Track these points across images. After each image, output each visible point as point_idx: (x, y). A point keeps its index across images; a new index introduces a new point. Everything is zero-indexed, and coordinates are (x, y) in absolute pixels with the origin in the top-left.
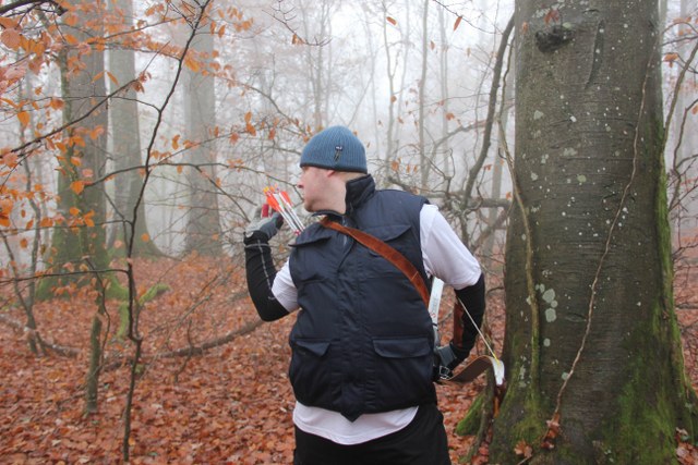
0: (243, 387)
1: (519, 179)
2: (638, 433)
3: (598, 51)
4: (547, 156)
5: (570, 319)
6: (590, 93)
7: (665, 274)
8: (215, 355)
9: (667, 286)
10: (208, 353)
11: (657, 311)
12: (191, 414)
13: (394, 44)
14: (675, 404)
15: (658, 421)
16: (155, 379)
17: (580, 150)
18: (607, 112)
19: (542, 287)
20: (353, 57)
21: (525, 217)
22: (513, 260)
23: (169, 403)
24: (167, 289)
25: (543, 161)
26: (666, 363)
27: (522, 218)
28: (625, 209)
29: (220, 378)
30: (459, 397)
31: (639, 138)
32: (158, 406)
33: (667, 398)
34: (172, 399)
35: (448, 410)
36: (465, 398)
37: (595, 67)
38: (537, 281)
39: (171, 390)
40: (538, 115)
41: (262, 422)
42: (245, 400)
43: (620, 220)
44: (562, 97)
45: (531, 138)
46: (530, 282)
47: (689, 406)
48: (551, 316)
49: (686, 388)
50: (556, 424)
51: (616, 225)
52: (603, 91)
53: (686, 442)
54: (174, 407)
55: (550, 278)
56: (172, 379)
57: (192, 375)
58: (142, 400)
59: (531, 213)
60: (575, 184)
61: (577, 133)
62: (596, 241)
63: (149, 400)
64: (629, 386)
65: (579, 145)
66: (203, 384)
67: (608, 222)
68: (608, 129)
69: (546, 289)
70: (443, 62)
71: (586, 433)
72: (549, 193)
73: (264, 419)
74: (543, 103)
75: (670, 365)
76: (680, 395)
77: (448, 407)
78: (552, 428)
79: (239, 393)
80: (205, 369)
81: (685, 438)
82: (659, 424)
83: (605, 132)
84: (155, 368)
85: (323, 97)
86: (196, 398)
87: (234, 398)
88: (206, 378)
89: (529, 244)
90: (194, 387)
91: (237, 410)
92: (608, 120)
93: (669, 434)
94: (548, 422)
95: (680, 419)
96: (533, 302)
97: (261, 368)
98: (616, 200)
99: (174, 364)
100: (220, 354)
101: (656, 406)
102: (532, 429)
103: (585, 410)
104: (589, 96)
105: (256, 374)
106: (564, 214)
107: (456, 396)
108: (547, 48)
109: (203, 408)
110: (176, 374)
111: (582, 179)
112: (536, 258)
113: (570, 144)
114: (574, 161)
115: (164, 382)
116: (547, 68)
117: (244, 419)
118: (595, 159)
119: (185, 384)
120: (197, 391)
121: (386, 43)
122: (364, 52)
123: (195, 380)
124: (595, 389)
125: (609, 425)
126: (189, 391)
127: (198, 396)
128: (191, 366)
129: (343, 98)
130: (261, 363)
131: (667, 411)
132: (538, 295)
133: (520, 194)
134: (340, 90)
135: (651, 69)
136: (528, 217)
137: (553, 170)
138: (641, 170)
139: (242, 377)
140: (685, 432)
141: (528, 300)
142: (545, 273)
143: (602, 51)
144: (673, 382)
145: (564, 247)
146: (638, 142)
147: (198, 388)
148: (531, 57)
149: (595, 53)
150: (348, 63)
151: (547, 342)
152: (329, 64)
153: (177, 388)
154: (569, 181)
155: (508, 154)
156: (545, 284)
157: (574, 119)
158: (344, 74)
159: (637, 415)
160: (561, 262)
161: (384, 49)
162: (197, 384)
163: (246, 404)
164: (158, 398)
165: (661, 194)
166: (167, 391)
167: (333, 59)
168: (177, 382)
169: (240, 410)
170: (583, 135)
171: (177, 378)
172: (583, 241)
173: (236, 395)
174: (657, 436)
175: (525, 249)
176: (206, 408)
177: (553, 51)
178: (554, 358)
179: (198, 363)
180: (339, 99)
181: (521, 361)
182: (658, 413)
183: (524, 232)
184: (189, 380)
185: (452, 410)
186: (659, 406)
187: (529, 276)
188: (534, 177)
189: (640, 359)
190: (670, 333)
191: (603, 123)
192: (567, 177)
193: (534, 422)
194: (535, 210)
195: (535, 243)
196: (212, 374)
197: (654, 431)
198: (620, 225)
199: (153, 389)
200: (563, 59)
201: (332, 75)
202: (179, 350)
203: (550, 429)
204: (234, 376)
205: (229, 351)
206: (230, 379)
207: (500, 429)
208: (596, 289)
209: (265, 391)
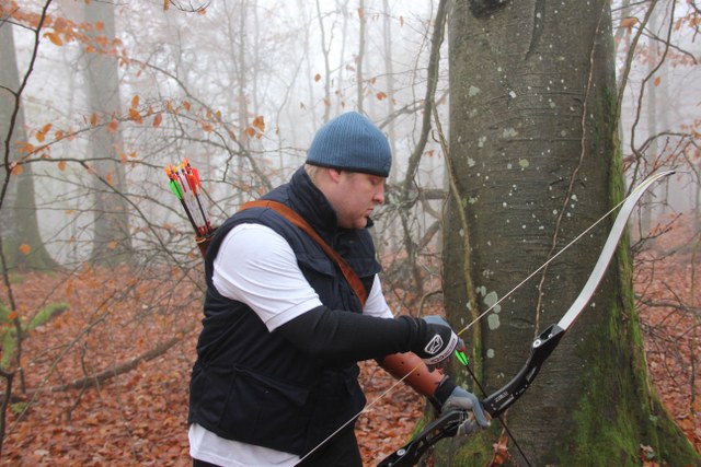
0: (151, 421)
1: (455, 166)
2: (597, 454)
3: (539, 15)
4: (484, 138)
5: (516, 325)
6: (531, 64)
7: (622, 269)
8: (118, 385)
9: (625, 283)
10: (112, 383)
11: (614, 312)
12: (84, 459)
13: (329, 14)
14: (637, 417)
15: (618, 438)
16: (42, 419)
17: (521, 131)
18: (550, 86)
19: (483, 290)
20: (283, 30)
21: (462, 210)
22: (451, 260)
23: (58, 447)
24: (65, 308)
25: (481, 145)
26: (627, 370)
27: (459, 212)
28: (574, 197)
29: (124, 412)
30: (402, 420)
31: (588, 114)
32: (42, 452)
33: (629, 411)
34: (62, 442)
35: (388, 436)
36: (408, 421)
37: (536, 35)
38: (477, 283)
39: (61, 431)
40: (474, 91)
41: (171, 462)
42: (152, 437)
43: (568, 209)
44: (500, 70)
45: (467, 119)
46: (470, 284)
47: (653, 419)
48: (494, 322)
49: (650, 398)
50: (504, 447)
51: (565, 215)
52: (546, 62)
53: (653, 460)
54: (64, 452)
55: (492, 279)
56: (64, 417)
57: (89, 410)
58: (23, 447)
59: (469, 204)
60: (517, 169)
61: (518, 111)
62: (543, 234)
63: (32, 446)
64: (585, 399)
65: (520, 125)
66: (102, 421)
67: (555, 212)
68: (553, 105)
69: (488, 292)
70: (386, 33)
71: (538, 456)
72: (488, 181)
73: (174, 458)
74: (478, 76)
75: (632, 373)
76: (644, 407)
77: (388, 432)
78: (499, 453)
79: (146, 429)
80: (106, 402)
81: (650, 456)
82: (620, 441)
83: (549, 108)
84: (44, 405)
85: (249, 77)
86: (92, 439)
87: (140, 436)
88: (106, 413)
89: (467, 241)
90: (91, 425)
91: (141, 450)
92: (552, 95)
93: (632, 452)
94: (495, 445)
95: (644, 434)
96: (474, 307)
97: (173, 396)
98: (563, 186)
99: (67, 399)
100: (126, 384)
101: (615, 421)
102: (477, 455)
103: (536, 429)
104: (530, 68)
105: (168, 404)
106: (505, 204)
107: (398, 419)
108: (481, 12)
109: (100, 451)
110: (68, 411)
111: (524, 163)
112: (475, 256)
113: (510, 124)
114: (515, 143)
115: (54, 422)
116: (482, 36)
117: (150, 460)
118: (540, 140)
119: (81, 422)
120: (95, 429)
121: (319, 14)
122: (297, 25)
123: (92, 417)
124: (546, 405)
125: (563, 445)
126: (84, 430)
127: (96, 436)
128: (89, 400)
129: (274, 78)
130: (175, 391)
131: (629, 427)
132: (479, 299)
133: (456, 183)
134: (269, 70)
135: (600, 35)
136: (465, 209)
137: (491, 154)
138: (591, 152)
139: (151, 409)
140: (650, 449)
141: (468, 305)
142: (486, 273)
143: (543, 15)
144: (635, 392)
145: (505, 242)
146: (586, 120)
147: (95, 425)
148: (463, 24)
149: (536, 17)
150: (277, 37)
151: (491, 353)
152: (256, 38)
153: (69, 429)
154: (510, 166)
155: (442, 137)
156: (487, 287)
157: (513, 95)
158: (274, 50)
159: (595, 433)
160: (504, 260)
161: (317, 20)
162: (95, 421)
163: (154, 441)
164: (44, 442)
165: (616, 179)
166: (56, 432)
167: (261, 33)
168: (70, 420)
169: (147, 450)
170: (524, 114)
171: (69, 416)
172: (527, 235)
173: (141, 431)
174: (618, 455)
175: (463, 247)
176: (104, 450)
177: (488, 16)
178: (499, 371)
179: (98, 396)
180: (269, 80)
181: (463, 375)
182: (619, 430)
183: (461, 227)
184: (85, 417)
185: (393, 436)
186: (620, 421)
187: (468, 277)
188: (471, 163)
189: (596, 369)
190: (630, 337)
191: (546, 98)
192: (508, 161)
193: (479, 446)
194: (472, 201)
195: (474, 238)
196: (114, 407)
197: (614, 449)
198: (569, 215)
199: (38, 432)
200: (500, 26)
201: (260, 51)
202: (74, 382)
203: (497, 454)
204: (141, 409)
205: (137, 378)
206: (135, 412)
207: (441, 457)
208: (543, 290)
209: (177, 424)
